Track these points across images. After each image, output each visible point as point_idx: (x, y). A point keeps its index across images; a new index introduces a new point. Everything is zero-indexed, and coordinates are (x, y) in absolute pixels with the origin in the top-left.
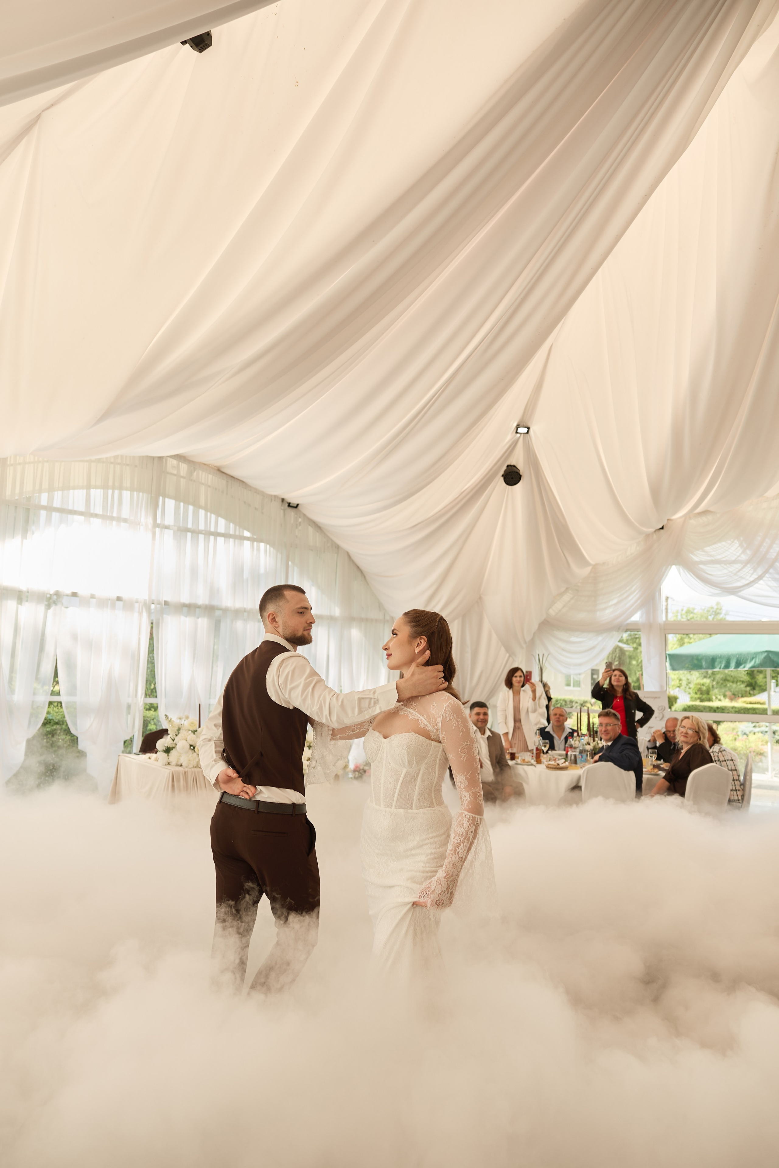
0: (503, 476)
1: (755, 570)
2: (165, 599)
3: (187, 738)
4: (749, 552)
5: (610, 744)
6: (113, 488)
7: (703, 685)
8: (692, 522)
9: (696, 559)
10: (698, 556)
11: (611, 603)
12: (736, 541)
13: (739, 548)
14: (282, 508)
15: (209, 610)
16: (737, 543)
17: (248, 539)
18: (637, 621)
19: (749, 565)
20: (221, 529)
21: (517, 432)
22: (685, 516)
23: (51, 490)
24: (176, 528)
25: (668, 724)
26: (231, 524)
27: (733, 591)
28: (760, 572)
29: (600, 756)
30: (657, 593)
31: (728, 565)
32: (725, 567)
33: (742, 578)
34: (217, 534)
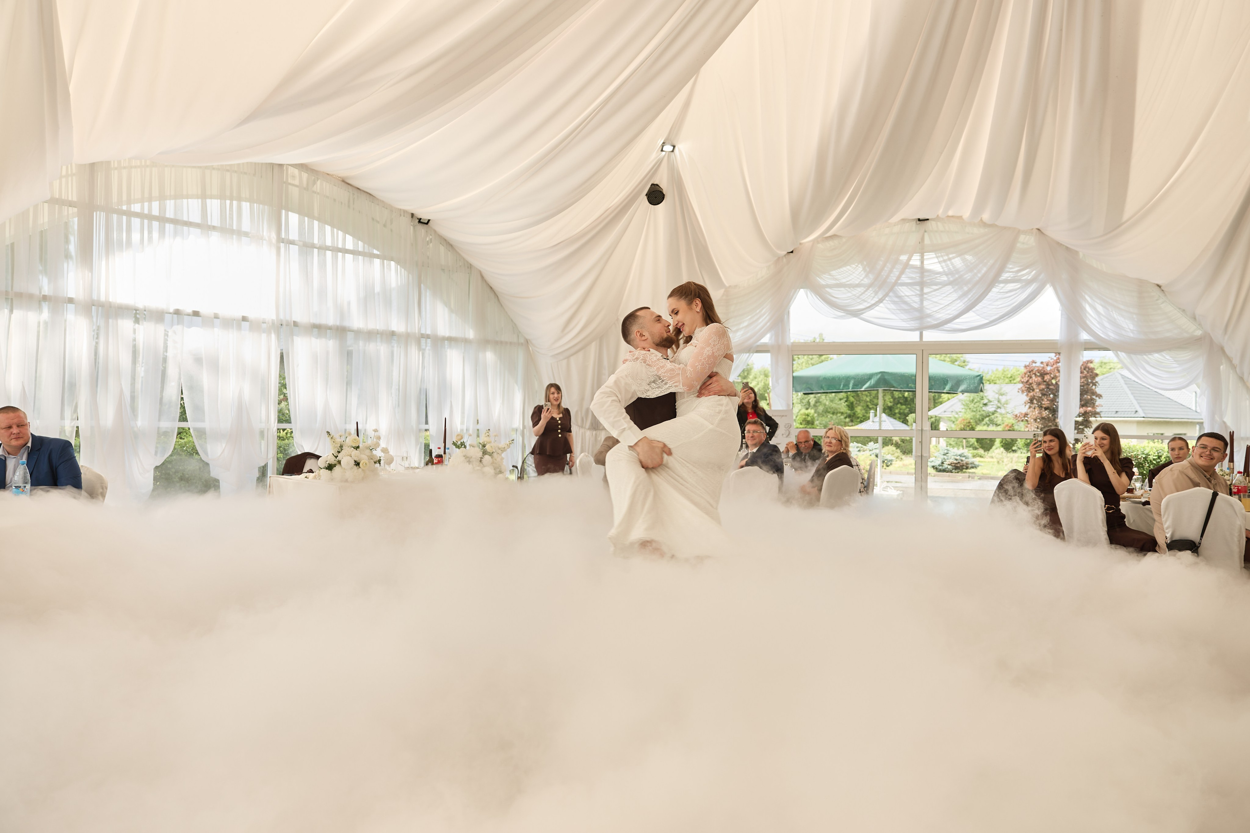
0: (646, 195)
1: (876, 293)
2: (294, 319)
3: (351, 454)
4: (871, 276)
5: (755, 450)
6: (231, 200)
7: (808, 415)
8: (820, 246)
9: (823, 282)
10: (824, 280)
11: (742, 326)
12: (859, 265)
13: (862, 272)
14: (412, 224)
15: (341, 331)
16: (861, 267)
17: (377, 257)
18: (766, 343)
19: (870, 289)
20: (350, 245)
21: (662, 150)
22: (813, 241)
23: (162, 198)
24: (301, 243)
25: (800, 436)
26: (360, 242)
27: (856, 314)
28: (880, 295)
29: (746, 462)
30: (786, 316)
31: (852, 289)
32: (849, 290)
33: (864, 301)
34: (345, 251)
